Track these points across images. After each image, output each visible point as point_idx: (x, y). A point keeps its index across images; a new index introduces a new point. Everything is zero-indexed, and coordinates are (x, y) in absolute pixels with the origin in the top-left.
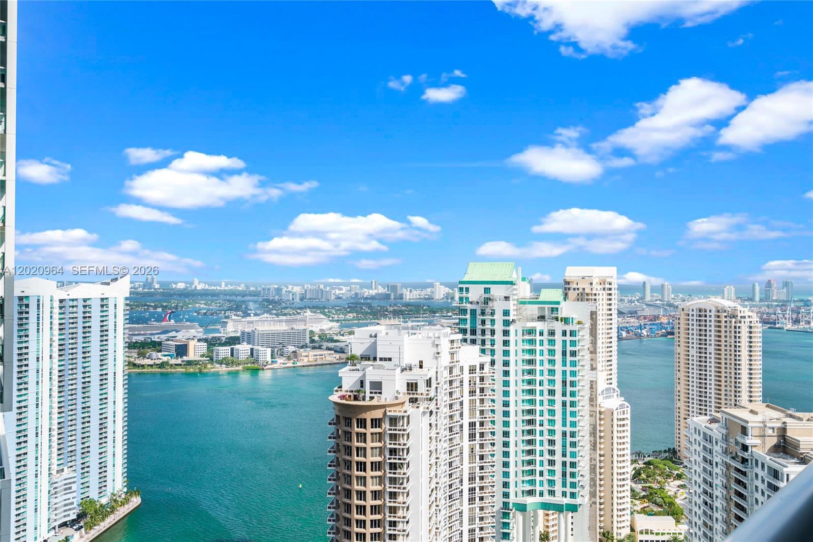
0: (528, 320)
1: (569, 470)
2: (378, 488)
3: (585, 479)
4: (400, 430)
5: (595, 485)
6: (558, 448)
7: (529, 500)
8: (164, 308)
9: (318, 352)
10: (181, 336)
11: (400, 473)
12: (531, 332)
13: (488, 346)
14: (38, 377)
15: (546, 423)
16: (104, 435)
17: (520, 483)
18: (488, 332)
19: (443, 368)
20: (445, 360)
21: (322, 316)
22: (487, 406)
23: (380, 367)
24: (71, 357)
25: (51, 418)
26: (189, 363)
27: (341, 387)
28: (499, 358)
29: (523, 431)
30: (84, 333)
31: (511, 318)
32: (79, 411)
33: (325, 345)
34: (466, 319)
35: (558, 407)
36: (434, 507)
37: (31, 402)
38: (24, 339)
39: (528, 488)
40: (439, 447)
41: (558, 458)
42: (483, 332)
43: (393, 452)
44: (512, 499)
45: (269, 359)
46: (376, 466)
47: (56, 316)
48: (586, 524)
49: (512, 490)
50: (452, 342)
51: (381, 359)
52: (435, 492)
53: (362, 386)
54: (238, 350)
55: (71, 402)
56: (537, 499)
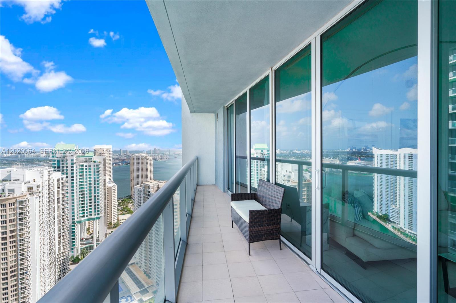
0: (81, 162)
1: (97, 207)
2: (13, 229)
3: (102, 209)
4: (25, 205)
5: (106, 210)
6: (93, 201)
7: (82, 219)
11: (25, 221)
12: (82, 166)
13: (65, 172)
15: (88, 194)
17: (79, 215)
18: (65, 167)
19: (45, 181)
20: (46, 177)
22: (65, 191)
23: (13, 183)
28: (69, 175)
29: (80, 198)
31: (74, 162)
34: (55, 163)
35: (93, 189)
36: (42, 230)
39: (82, 215)
40: (44, 208)
41: (93, 204)
42: (63, 167)
43: (21, 214)
44: (76, 220)
46: (12, 221)
48: (103, 221)
49: (75, 217)
50: (49, 171)
51: (14, 180)
52: (42, 224)
53: (3, 192)
56: (85, 218)
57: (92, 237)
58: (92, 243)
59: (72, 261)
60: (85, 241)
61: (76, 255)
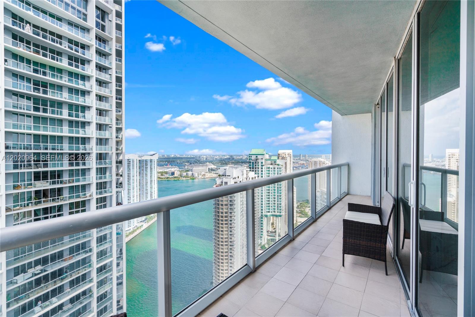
0: (268, 165)
1: (279, 205)
2: (227, 211)
3: (283, 208)
6: (276, 200)
7: (268, 214)
8: (168, 162)
9: (210, 174)
10: (173, 170)
11: (232, 207)
12: (269, 168)
13: (257, 172)
14: (133, 181)
15: (273, 193)
16: (152, 197)
17: (266, 209)
18: (257, 168)
19: (244, 178)
20: (245, 176)
21: (212, 164)
23: (227, 178)
24: (142, 176)
25: (137, 193)
26: (175, 177)
27: (216, 183)
28: (260, 175)
29: (267, 195)
30: (146, 169)
31: (263, 164)
32: (145, 190)
33: (212, 172)
34: (251, 165)
36: (242, 216)
37: (132, 188)
38: (129, 171)
39: (268, 210)
40: (243, 200)
41: (276, 202)
42: (256, 168)
43: (231, 201)
44: (264, 214)
45: (197, 176)
46: (226, 205)
47: (138, 164)
49: (263, 211)
50: (247, 171)
51: (227, 176)
52: (242, 212)
53: (222, 183)
54: (188, 174)
55: (142, 188)
56: (270, 214)
57: (275, 232)
58: (275, 237)
59: (261, 247)
60: (269, 233)
61: (263, 244)
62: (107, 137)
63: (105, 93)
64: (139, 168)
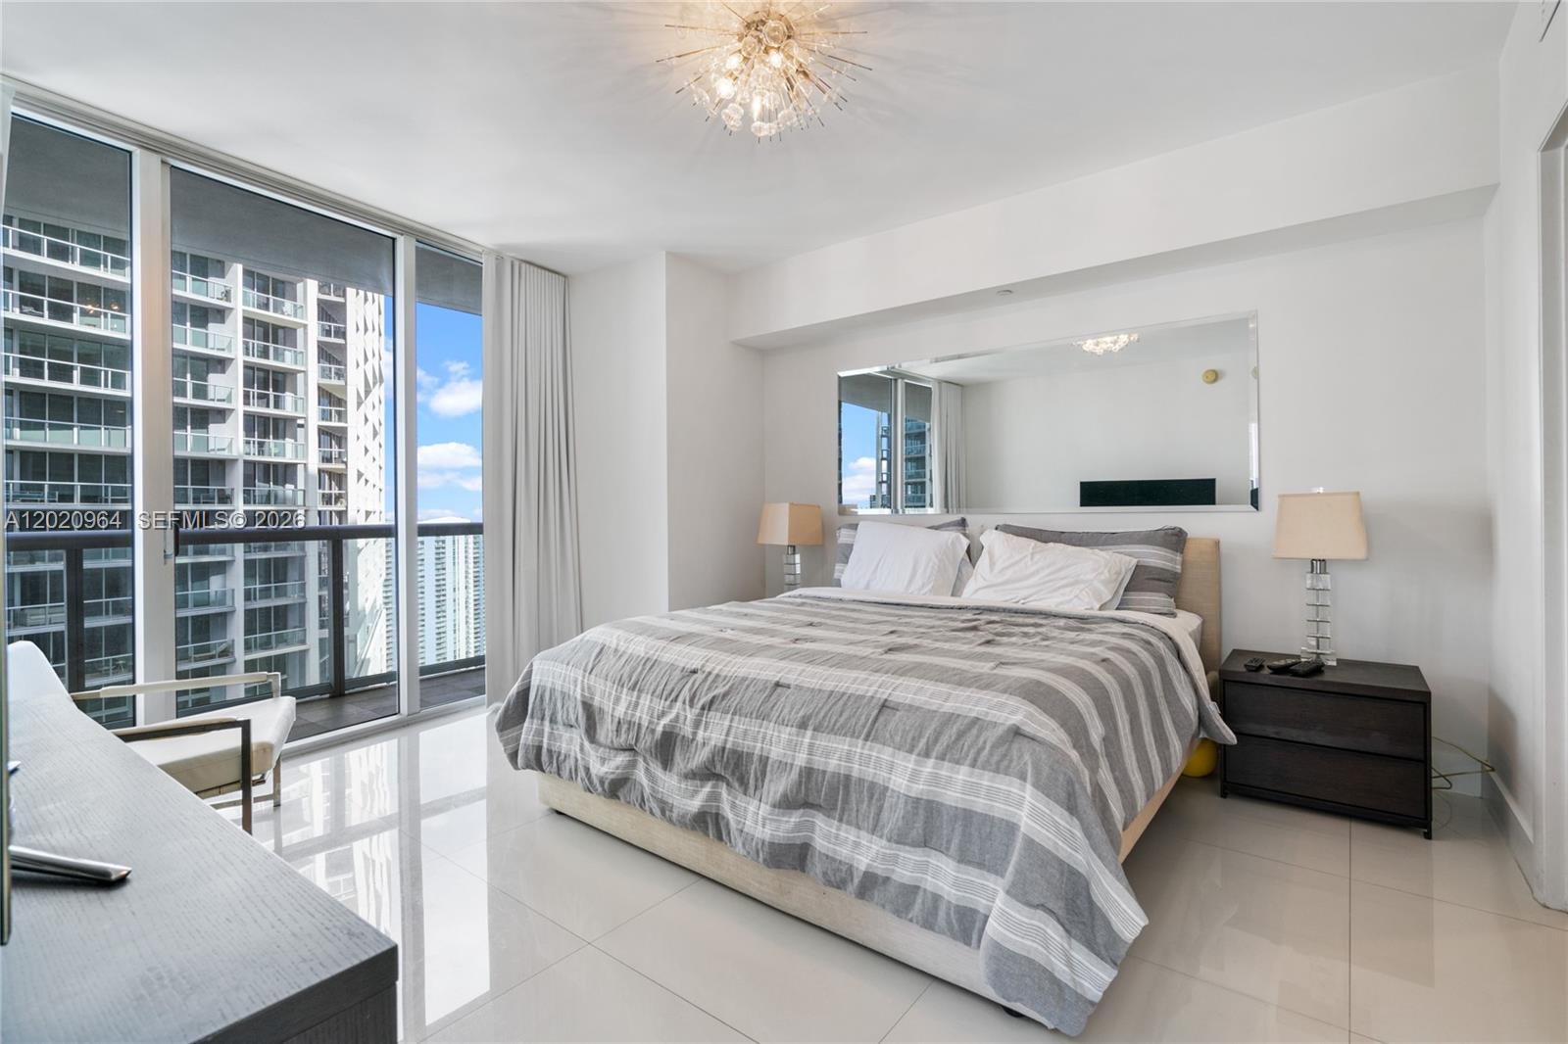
14: (455, 605)
25: (468, 642)
38: (442, 572)
47: (471, 551)
62: (288, 458)
63: (283, 313)
64: (475, 563)
